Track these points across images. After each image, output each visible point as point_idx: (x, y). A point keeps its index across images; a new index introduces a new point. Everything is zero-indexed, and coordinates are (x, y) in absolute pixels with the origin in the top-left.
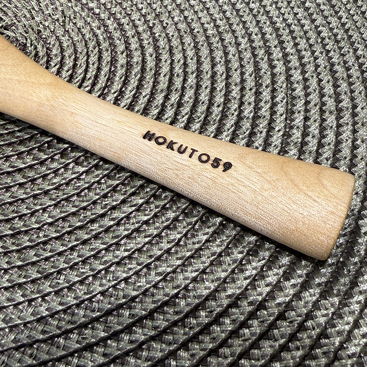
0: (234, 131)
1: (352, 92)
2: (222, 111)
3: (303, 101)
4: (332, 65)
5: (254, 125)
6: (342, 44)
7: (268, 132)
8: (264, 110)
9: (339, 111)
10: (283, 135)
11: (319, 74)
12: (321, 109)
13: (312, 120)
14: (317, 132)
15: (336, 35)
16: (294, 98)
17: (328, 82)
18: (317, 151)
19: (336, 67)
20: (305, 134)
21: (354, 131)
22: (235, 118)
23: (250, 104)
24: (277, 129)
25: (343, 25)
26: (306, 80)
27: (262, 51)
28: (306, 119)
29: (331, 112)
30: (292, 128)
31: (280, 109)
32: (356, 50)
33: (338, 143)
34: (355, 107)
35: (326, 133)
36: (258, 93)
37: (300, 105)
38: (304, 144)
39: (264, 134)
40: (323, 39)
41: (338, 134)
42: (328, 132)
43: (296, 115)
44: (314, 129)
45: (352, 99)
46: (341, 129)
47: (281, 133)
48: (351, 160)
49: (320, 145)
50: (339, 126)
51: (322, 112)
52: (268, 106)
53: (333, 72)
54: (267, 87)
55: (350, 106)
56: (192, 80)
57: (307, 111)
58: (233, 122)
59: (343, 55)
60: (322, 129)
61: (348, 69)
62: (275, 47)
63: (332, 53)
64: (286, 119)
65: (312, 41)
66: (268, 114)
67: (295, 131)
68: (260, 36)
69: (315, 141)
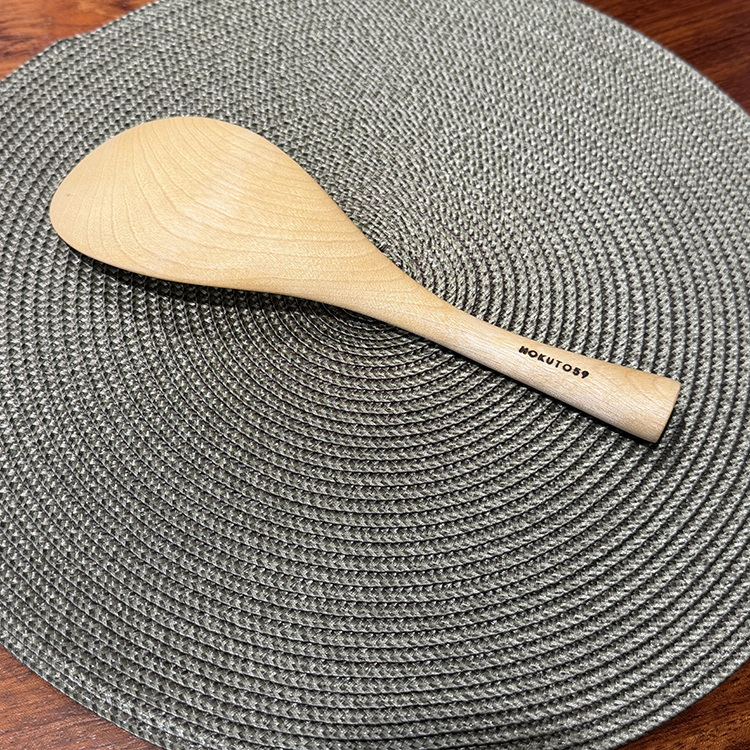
0: (585, 345)
1: (687, 311)
2: (574, 328)
3: (643, 320)
4: (671, 285)
5: (601, 340)
6: (681, 264)
7: (613, 346)
8: (609, 326)
9: (675, 328)
10: (626, 349)
11: (659, 294)
12: (658, 326)
13: (650, 336)
14: (654, 346)
15: (676, 255)
16: (635, 316)
17: (666, 302)
18: (654, 362)
19: (674, 288)
20: (644, 348)
21: (687, 346)
22: (585, 334)
23: (597, 321)
24: (621, 343)
25: (684, 245)
26: (646, 300)
27: (608, 272)
28: (646, 335)
29: (667, 329)
30: (633, 343)
31: (624, 326)
32: (693, 271)
33: (672, 356)
34: (688, 325)
35: (662, 347)
36: (604, 312)
37: (640, 323)
38: (643, 356)
39: (610, 348)
40: (664, 260)
41: (672, 348)
42: (664, 346)
43: (637, 331)
44: (652, 344)
45: (687, 318)
46: (675, 344)
47: (624, 347)
48: (682, 370)
49: (657, 358)
50: (674, 341)
51: (659, 329)
52: (614, 323)
53: (671, 292)
54: (612, 306)
55: (684, 323)
56: (547, 300)
57: (646, 328)
58: (583, 338)
59: (681, 276)
60: (659, 344)
61: (685, 289)
62: (620, 268)
63: (671, 274)
64: (628, 335)
65: (653, 262)
66: (612, 331)
67: (635, 345)
68: (606, 257)
69: (653, 354)
